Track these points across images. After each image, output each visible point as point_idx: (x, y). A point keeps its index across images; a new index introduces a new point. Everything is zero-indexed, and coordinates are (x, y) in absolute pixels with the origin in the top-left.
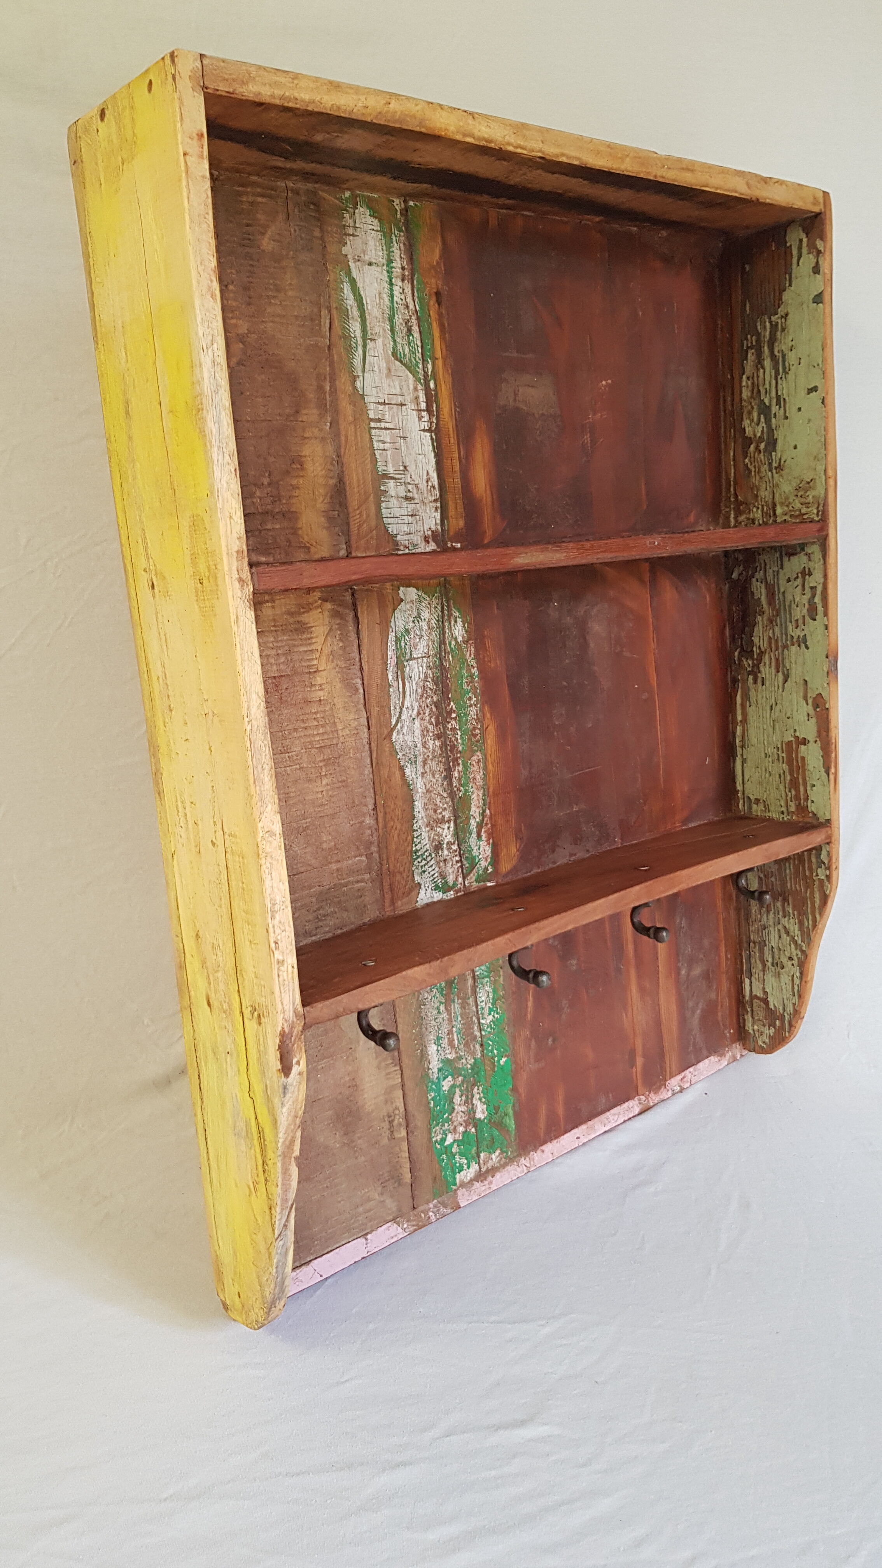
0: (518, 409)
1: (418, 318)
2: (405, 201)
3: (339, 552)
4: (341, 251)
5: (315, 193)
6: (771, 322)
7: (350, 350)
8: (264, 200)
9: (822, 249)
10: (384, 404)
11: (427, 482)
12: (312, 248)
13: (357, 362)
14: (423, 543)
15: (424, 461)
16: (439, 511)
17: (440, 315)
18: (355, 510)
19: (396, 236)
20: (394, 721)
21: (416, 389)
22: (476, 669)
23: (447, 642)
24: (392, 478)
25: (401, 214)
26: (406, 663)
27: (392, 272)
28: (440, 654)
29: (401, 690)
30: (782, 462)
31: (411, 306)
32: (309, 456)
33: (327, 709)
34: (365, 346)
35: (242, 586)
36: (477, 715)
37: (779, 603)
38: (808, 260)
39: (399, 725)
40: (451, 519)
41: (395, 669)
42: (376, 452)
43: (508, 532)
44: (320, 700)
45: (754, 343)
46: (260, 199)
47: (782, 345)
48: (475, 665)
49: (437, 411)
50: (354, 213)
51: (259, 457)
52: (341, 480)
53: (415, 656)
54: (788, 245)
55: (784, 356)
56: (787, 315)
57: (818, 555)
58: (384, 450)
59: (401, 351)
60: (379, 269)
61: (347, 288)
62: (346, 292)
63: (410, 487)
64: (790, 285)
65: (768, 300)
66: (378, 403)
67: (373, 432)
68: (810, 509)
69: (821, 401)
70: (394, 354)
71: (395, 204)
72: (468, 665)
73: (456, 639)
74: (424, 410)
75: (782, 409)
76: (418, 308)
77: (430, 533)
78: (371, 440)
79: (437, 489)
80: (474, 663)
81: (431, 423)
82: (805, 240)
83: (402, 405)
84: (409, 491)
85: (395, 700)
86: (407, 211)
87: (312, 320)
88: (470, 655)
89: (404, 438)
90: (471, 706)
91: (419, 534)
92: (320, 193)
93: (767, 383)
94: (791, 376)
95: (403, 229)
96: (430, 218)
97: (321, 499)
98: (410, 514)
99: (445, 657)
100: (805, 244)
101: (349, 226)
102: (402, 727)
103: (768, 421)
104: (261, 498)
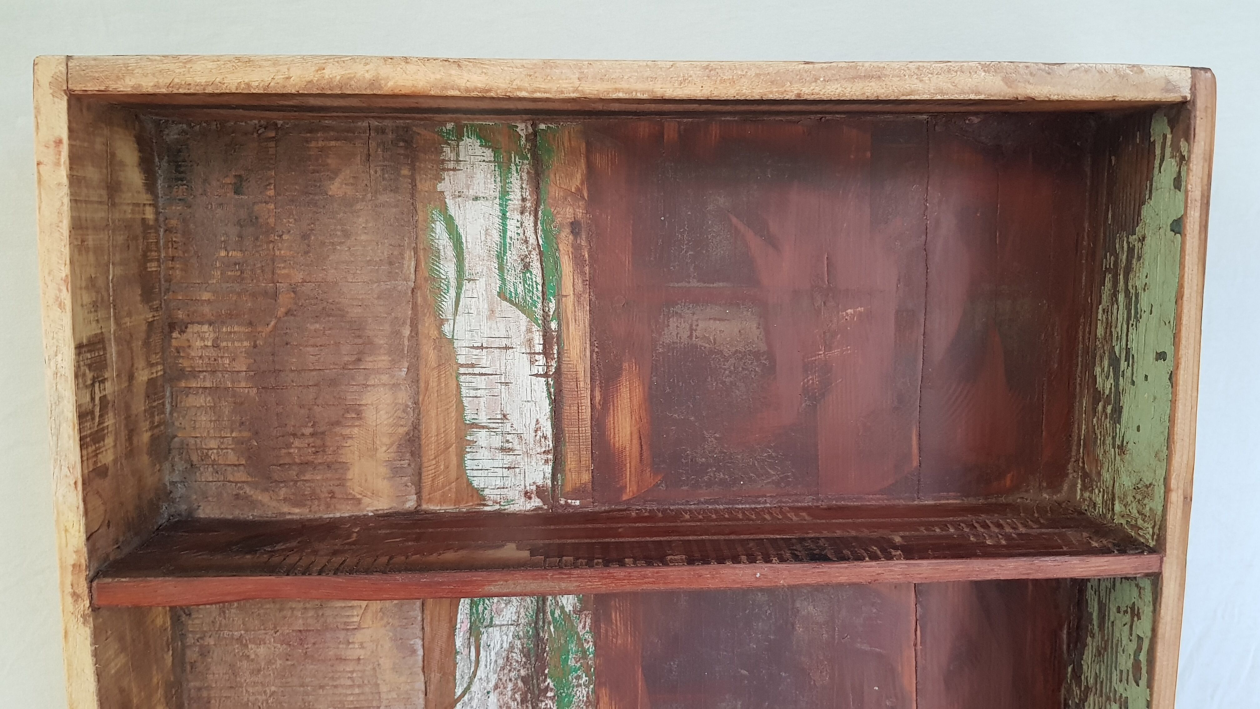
0: (696, 346)
1: (541, 253)
2: (534, 125)
3: (404, 503)
4: (435, 187)
5: (407, 129)
6: (1128, 243)
7: (438, 292)
8: (338, 143)
9: (1185, 153)
10: (482, 347)
11: (536, 431)
12: (397, 188)
13: (448, 304)
14: (523, 499)
15: (533, 408)
16: (551, 463)
17: (577, 248)
18: (429, 460)
19: (516, 165)
20: (459, 691)
21: (529, 331)
22: (591, 644)
23: (548, 610)
24: (483, 427)
25: (527, 140)
26: (482, 630)
27: (506, 206)
28: (536, 623)
29: (473, 658)
30: (1125, 443)
31: (532, 240)
32: (372, 404)
33: (367, 669)
34: (459, 287)
35: (76, 601)
36: (587, 697)
37: (1108, 635)
38: (1170, 166)
39: (466, 697)
40: (569, 474)
41: (468, 634)
42: (464, 399)
43: (663, 487)
44: (359, 659)
45: (1112, 266)
46: (333, 143)
47: (1137, 280)
48: (590, 639)
49: (559, 353)
50: (458, 146)
51: (301, 406)
52: (416, 427)
53: (497, 623)
54: (1152, 139)
55: (1137, 295)
56: (1144, 238)
57: (1148, 596)
58: (476, 397)
59: (512, 290)
60: (489, 203)
61: (440, 228)
62: (438, 231)
63: (509, 437)
64: (1150, 198)
65: (1128, 211)
66: (473, 347)
67: (462, 378)
68: (1146, 525)
69: (1168, 376)
70: (501, 294)
71: (518, 130)
72: (579, 639)
73: (562, 608)
74: (539, 354)
75: (1130, 368)
76: (541, 242)
77: (534, 488)
78: (459, 387)
79: (550, 440)
80: (589, 637)
81: (548, 367)
82: (1169, 136)
83: (507, 348)
84: (508, 441)
85: (462, 668)
86: (536, 136)
87: (391, 263)
88: (584, 627)
89: (507, 384)
90: (579, 685)
91: (517, 488)
92: (414, 129)
93: (1119, 325)
94: (1142, 325)
95: (529, 156)
96: (570, 140)
97: (384, 448)
98: (507, 466)
99: (544, 627)
100: (1168, 143)
101: (450, 161)
102: (470, 700)
103: (1116, 380)
104: (299, 449)
